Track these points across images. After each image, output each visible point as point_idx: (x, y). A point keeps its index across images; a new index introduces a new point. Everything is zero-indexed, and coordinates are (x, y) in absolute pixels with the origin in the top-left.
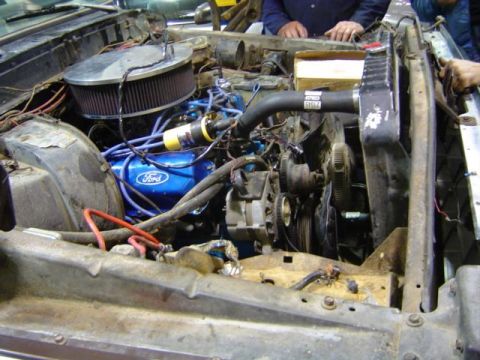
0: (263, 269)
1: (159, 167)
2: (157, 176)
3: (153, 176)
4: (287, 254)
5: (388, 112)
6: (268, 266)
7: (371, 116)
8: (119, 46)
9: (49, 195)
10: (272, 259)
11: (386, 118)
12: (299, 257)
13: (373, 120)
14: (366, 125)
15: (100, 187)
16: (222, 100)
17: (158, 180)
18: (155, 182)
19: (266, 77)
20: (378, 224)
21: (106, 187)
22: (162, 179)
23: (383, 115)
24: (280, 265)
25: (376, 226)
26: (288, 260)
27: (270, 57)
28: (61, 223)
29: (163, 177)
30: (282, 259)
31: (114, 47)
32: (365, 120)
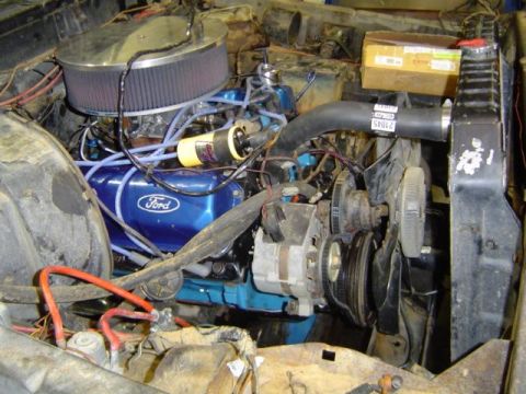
0: (293, 365)
1: (168, 191)
2: (164, 202)
3: (159, 201)
4: (329, 348)
5: (492, 152)
6: (299, 361)
7: (467, 154)
8: (140, 11)
9: (9, 231)
10: (306, 353)
11: (489, 161)
12: (345, 355)
13: (470, 162)
14: (459, 168)
15: (79, 221)
16: (262, 98)
17: (166, 208)
18: (161, 209)
19: (326, 62)
20: (459, 300)
21: (87, 222)
22: (171, 207)
23: (485, 155)
24: (317, 363)
25: (456, 302)
26: (329, 356)
27: (333, 34)
28: (24, 268)
29: (173, 204)
30: (321, 354)
31: (133, 14)
32: (458, 160)
